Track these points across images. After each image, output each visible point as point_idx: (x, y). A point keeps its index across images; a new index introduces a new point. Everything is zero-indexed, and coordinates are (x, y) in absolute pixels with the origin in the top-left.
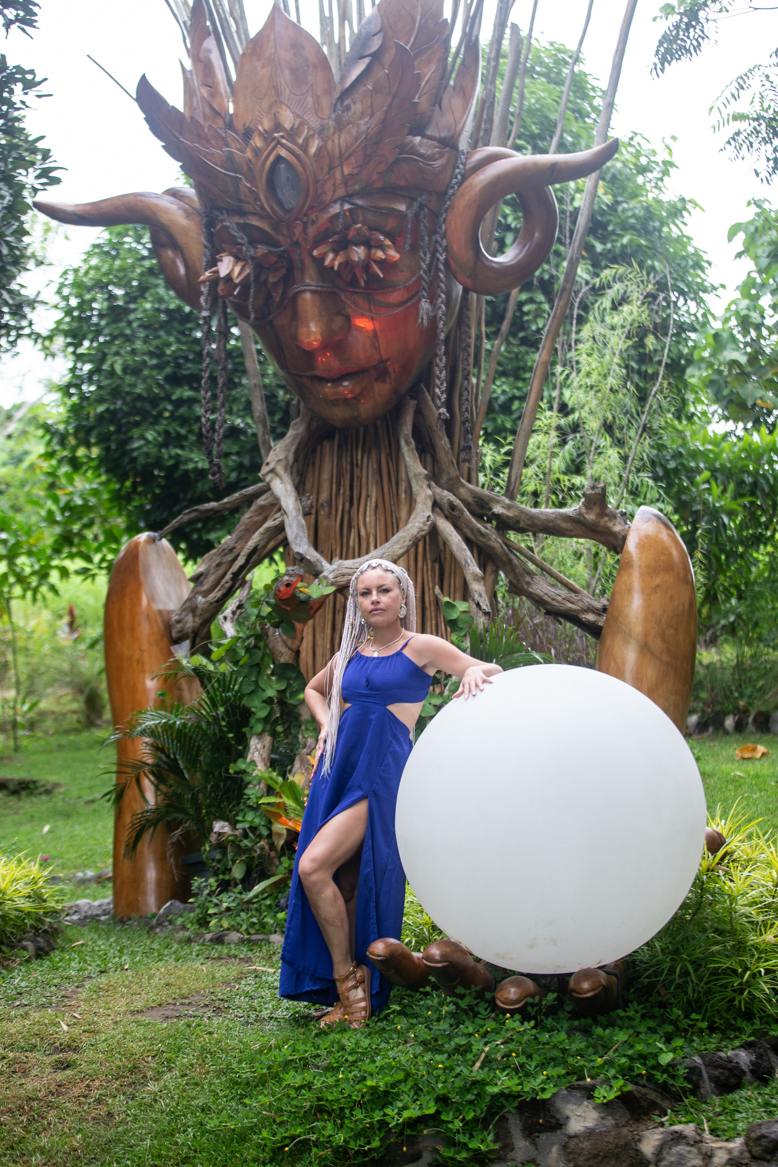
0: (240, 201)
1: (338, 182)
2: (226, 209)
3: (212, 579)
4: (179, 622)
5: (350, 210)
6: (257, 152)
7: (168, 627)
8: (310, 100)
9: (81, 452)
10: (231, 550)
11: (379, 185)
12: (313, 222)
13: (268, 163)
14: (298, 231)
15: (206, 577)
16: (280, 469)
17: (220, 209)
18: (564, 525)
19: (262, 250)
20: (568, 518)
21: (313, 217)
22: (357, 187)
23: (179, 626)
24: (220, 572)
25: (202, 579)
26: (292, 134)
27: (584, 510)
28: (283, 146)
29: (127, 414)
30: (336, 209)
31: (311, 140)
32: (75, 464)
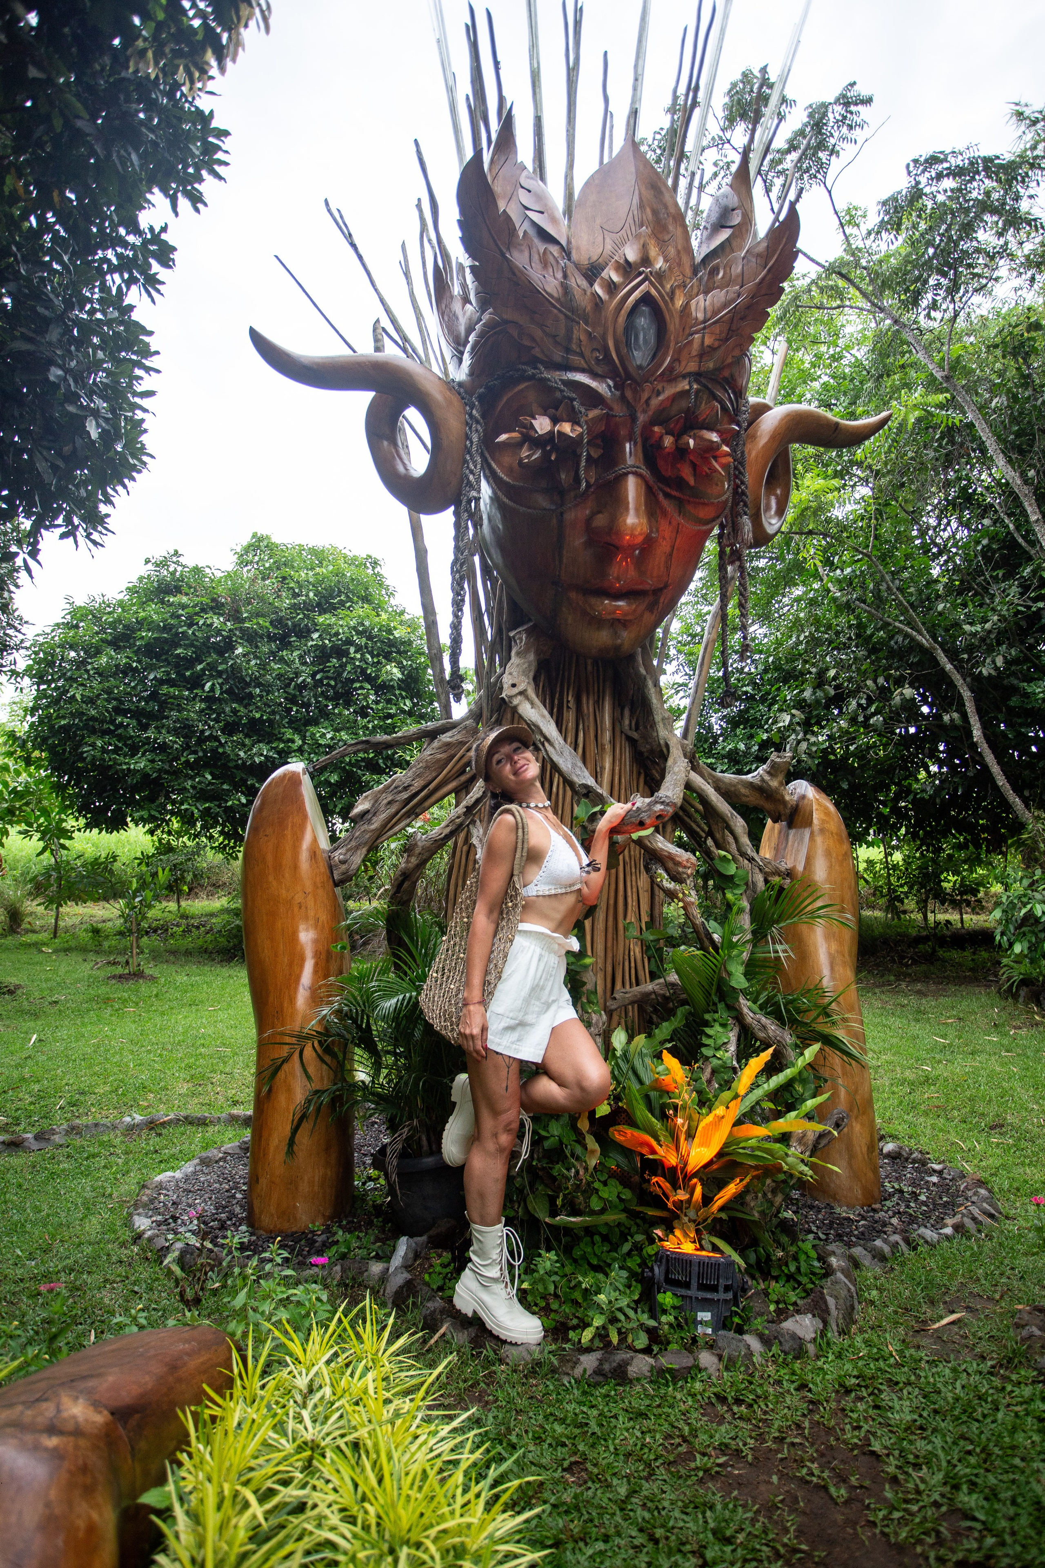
0: (568, 350)
1: (694, 353)
2: (542, 362)
3: (383, 816)
4: (343, 862)
5: (698, 392)
6: (612, 287)
7: (331, 868)
8: (672, 251)
9: (36, 753)
10: (406, 788)
11: (726, 373)
12: (658, 394)
13: (632, 299)
14: (645, 396)
15: (375, 814)
16: (531, 693)
17: (534, 362)
18: (743, 791)
19: (594, 413)
20: (751, 785)
21: (660, 387)
22: (711, 365)
23: (344, 867)
24: (393, 809)
25: (369, 816)
26: (660, 276)
27: (767, 777)
28: (651, 283)
29: (79, 729)
30: (684, 385)
31: (677, 292)
32: (28, 761)
